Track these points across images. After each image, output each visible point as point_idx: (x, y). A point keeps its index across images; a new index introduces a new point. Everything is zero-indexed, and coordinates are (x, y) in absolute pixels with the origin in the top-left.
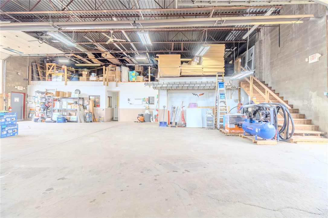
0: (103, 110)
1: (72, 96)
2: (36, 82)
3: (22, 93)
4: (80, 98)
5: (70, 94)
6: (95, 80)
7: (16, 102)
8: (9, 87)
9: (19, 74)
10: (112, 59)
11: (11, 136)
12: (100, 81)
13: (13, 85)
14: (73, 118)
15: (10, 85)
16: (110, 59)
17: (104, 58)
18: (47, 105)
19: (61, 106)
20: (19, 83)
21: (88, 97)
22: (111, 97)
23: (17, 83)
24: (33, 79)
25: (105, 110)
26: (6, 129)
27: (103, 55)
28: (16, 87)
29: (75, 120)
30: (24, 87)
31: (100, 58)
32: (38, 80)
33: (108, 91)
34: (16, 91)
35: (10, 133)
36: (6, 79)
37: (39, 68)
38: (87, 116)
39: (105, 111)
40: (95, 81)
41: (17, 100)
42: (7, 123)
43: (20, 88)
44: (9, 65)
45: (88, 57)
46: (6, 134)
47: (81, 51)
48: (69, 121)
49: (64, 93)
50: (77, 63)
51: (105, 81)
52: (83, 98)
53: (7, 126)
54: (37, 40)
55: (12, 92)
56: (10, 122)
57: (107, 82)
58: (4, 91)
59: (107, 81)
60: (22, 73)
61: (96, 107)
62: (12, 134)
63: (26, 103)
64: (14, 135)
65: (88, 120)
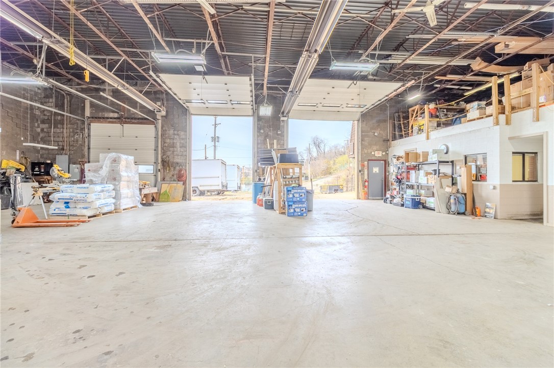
0: (495, 188)
1: (430, 160)
2: (398, 142)
3: (382, 160)
4: (440, 162)
5: (426, 155)
6: (478, 116)
7: (376, 174)
8: (365, 153)
9: (376, 134)
10: (531, 46)
11: (299, 215)
12: (487, 117)
13: (369, 151)
14: (431, 202)
15: (366, 152)
16: (526, 48)
17: (508, 54)
18: (399, 177)
19: (417, 178)
20: (378, 147)
21: (463, 159)
22: (536, 153)
23: (375, 148)
24: (394, 138)
25: (498, 187)
26: (293, 207)
27: (498, 49)
28: (373, 153)
29: (432, 206)
30: (383, 152)
31: (500, 60)
32: (400, 138)
33: (510, 139)
34: (373, 158)
35: (298, 212)
36: (362, 144)
37: (402, 119)
38: (452, 201)
39: (498, 191)
40: (478, 119)
41: (376, 170)
42: (295, 199)
43: (378, 154)
44: (364, 126)
45: (472, 71)
46: (293, 213)
47: (441, 66)
48: (425, 207)
49: (417, 156)
50: (468, 90)
51: (502, 113)
52: (452, 162)
53: (294, 202)
54: (352, 82)
55: (369, 160)
56: (298, 199)
57: (507, 116)
58: (360, 159)
59: (507, 112)
60: (381, 132)
61: (479, 181)
62: (299, 214)
63: (387, 174)
64: (302, 215)
65: (453, 208)
